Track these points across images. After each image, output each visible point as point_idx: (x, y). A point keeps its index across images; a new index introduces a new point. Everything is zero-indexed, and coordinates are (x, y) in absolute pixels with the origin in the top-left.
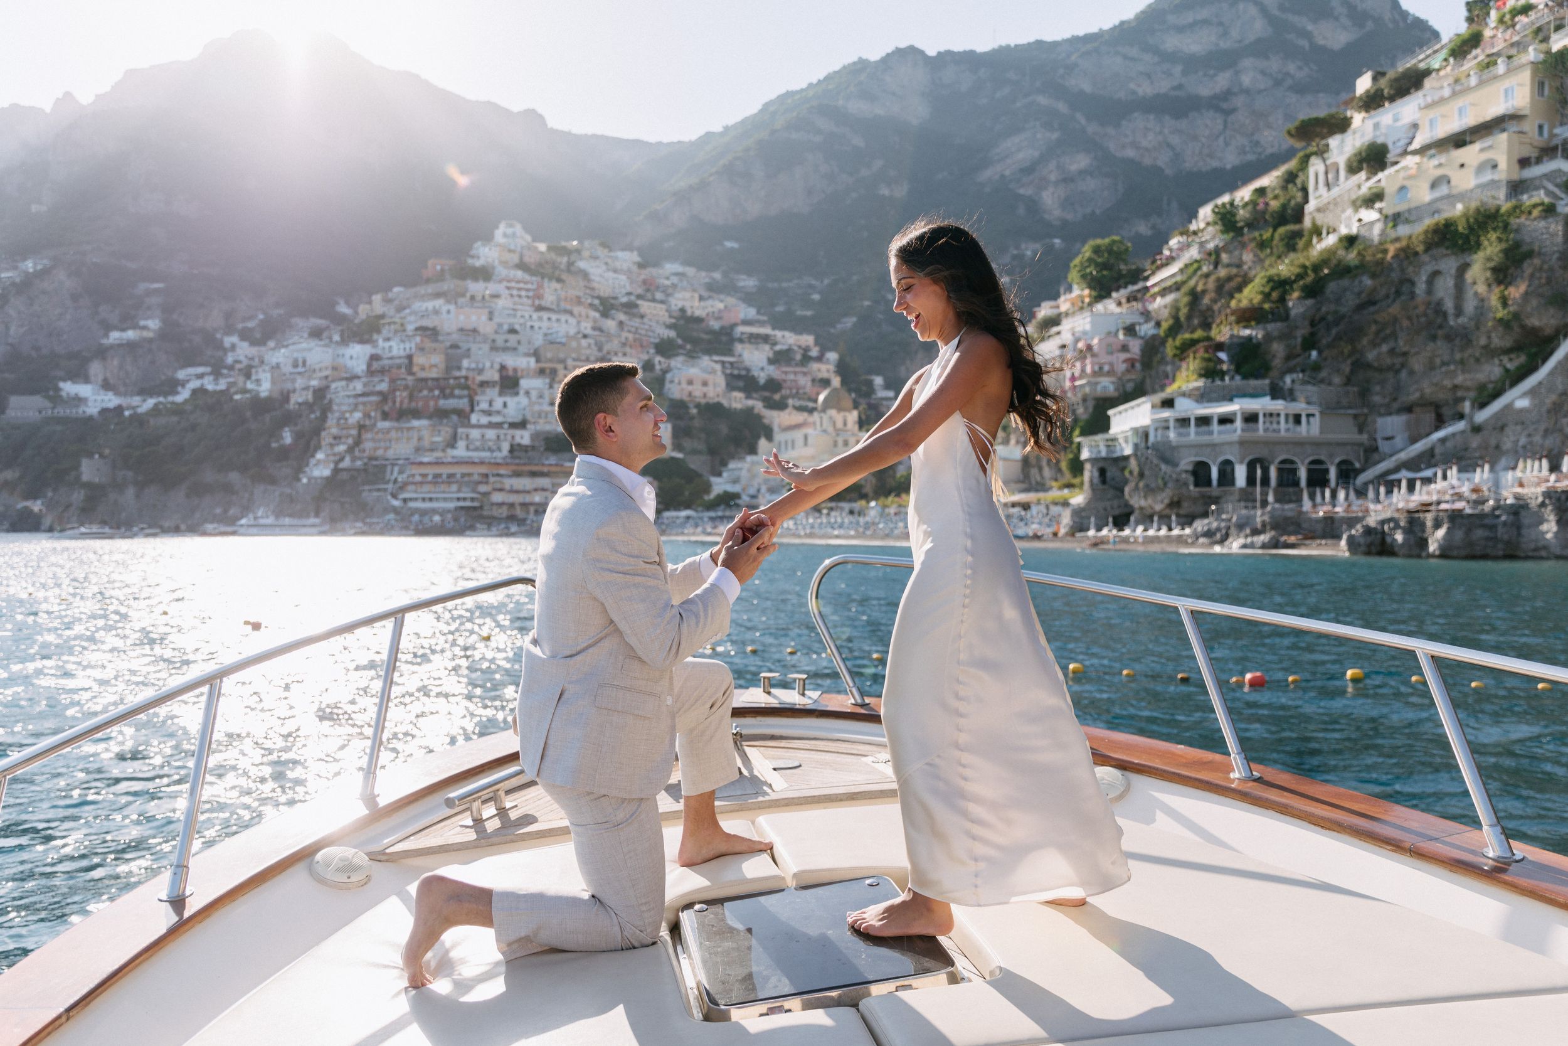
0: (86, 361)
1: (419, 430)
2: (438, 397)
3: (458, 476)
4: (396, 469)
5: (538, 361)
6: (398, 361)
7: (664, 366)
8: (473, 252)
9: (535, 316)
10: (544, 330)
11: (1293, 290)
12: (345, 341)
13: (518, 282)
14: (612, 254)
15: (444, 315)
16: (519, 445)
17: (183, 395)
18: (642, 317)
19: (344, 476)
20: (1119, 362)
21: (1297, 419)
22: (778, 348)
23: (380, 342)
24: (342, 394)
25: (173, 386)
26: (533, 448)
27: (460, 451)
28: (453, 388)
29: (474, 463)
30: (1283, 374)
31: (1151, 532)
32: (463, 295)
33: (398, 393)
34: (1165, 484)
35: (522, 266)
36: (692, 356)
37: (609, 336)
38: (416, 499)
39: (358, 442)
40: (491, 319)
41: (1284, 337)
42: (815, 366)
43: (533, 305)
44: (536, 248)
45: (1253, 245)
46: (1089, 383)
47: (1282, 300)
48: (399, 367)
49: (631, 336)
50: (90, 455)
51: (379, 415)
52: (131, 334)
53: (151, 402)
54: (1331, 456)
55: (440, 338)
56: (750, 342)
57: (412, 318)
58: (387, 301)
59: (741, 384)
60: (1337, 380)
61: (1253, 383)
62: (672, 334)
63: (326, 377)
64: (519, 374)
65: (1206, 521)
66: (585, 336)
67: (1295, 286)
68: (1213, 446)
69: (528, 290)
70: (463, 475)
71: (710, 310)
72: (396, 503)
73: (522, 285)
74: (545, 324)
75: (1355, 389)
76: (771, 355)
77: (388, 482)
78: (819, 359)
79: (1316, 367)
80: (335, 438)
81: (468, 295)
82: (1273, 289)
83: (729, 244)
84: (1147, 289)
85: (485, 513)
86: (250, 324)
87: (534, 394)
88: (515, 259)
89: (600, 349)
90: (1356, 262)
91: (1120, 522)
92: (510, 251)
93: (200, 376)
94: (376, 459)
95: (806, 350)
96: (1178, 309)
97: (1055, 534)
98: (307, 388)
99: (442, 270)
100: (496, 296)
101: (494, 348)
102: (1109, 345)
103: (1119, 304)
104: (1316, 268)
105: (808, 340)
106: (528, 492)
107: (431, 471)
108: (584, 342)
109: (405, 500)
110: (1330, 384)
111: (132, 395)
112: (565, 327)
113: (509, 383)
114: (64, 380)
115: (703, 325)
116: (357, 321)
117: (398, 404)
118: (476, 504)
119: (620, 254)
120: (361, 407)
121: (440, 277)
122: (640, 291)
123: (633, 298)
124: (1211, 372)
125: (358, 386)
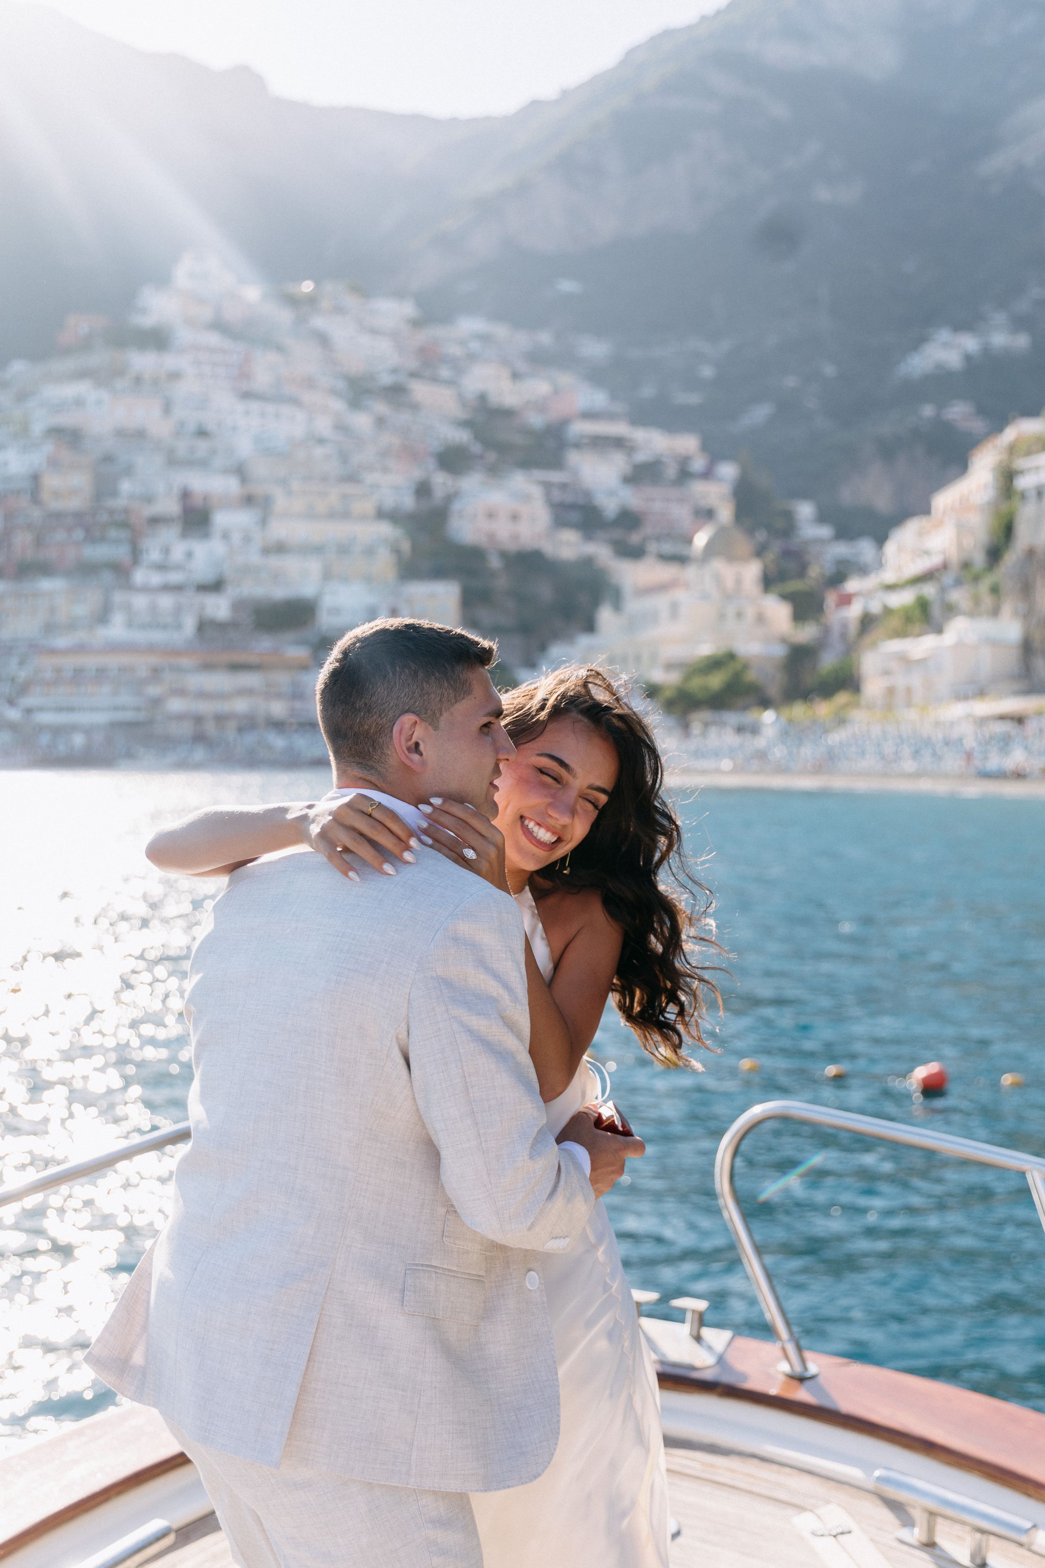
1: (50, 596)
2: (82, 542)
3: (113, 671)
4: (14, 659)
5: (242, 482)
6: (16, 485)
7: (450, 491)
8: (140, 298)
9: (239, 407)
10: (255, 432)
13: (213, 352)
14: (370, 306)
15: (92, 408)
16: (212, 619)
18: (416, 408)
22: (638, 459)
26: (234, 624)
27: (117, 630)
28: (106, 528)
29: (138, 649)
32: (122, 375)
33: (16, 535)
35: (219, 326)
36: (494, 471)
37: (360, 441)
38: (43, 709)
40: (167, 413)
42: (699, 487)
43: (237, 390)
44: (241, 295)
48: (20, 494)
49: (396, 441)
55: (85, 445)
56: (594, 449)
57: (41, 413)
59: (577, 519)
62: (465, 436)
64: (213, 504)
66: (321, 441)
69: (228, 365)
70: (122, 670)
71: (529, 396)
72: (15, 714)
73: (218, 357)
74: (256, 422)
76: (627, 469)
78: (707, 474)
81: (131, 374)
83: (566, 286)
85: (157, 731)
87: (236, 537)
88: (205, 313)
89: (345, 463)
92: (199, 301)
95: (686, 460)
99: (90, 334)
100: (176, 375)
101: (173, 461)
105: (689, 444)
106: (227, 697)
107: (70, 663)
108: (319, 452)
109: (29, 711)
112: (286, 426)
113: (196, 518)
115: (518, 421)
117: (16, 554)
118: (142, 716)
119: (383, 305)
121: (86, 345)
122: (413, 366)
123: (401, 376)
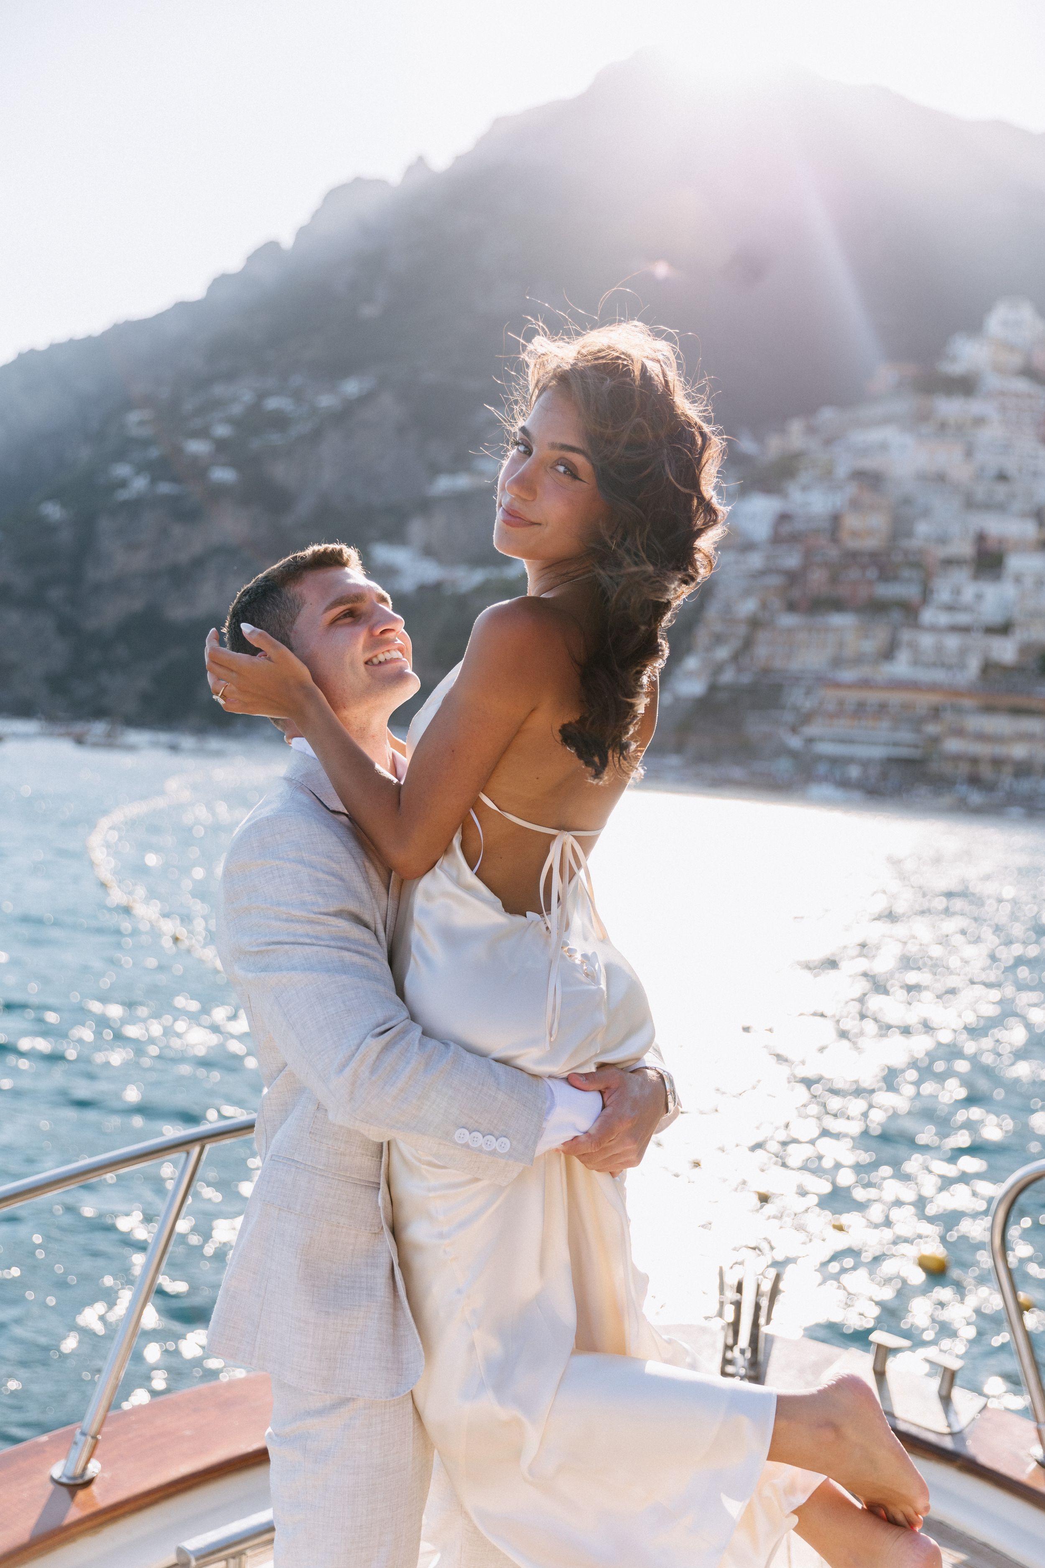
0: (405, 517)
1: (841, 630)
2: (875, 580)
3: (895, 707)
4: (800, 690)
6: (818, 524)
8: (951, 351)
12: (744, 492)
13: (1020, 398)
15: (897, 453)
16: (998, 663)
19: (722, 696)
23: (795, 494)
24: (732, 571)
26: (1020, 669)
27: (901, 667)
28: (899, 568)
29: (921, 687)
32: (930, 421)
33: (814, 573)
35: (1029, 371)
38: (824, 739)
39: (748, 644)
40: (969, 458)
48: (820, 532)
51: (783, 605)
52: (463, 481)
53: (477, 578)
55: (886, 488)
57: (847, 457)
58: (811, 430)
64: (1008, 547)
69: (1033, 410)
70: (903, 706)
72: (795, 742)
73: (1025, 403)
77: (786, 709)
80: (716, 637)
81: (937, 420)
85: (932, 769)
87: (1029, 582)
88: (1016, 360)
92: (1011, 349)
94: (771, 672)
99: (899, 382)
100: (981, 421)
101: (971, 504)
106: (1004, 740)
107: (855, 696)
109: (810, 741)
111: (457, 566)
113: (990, 561)
114: (380, 543)
116: (764, 462)
117: (812, 590)
118: (918, 754)
120: (757, 592)
121: (894, 391)
125: (756, 561)
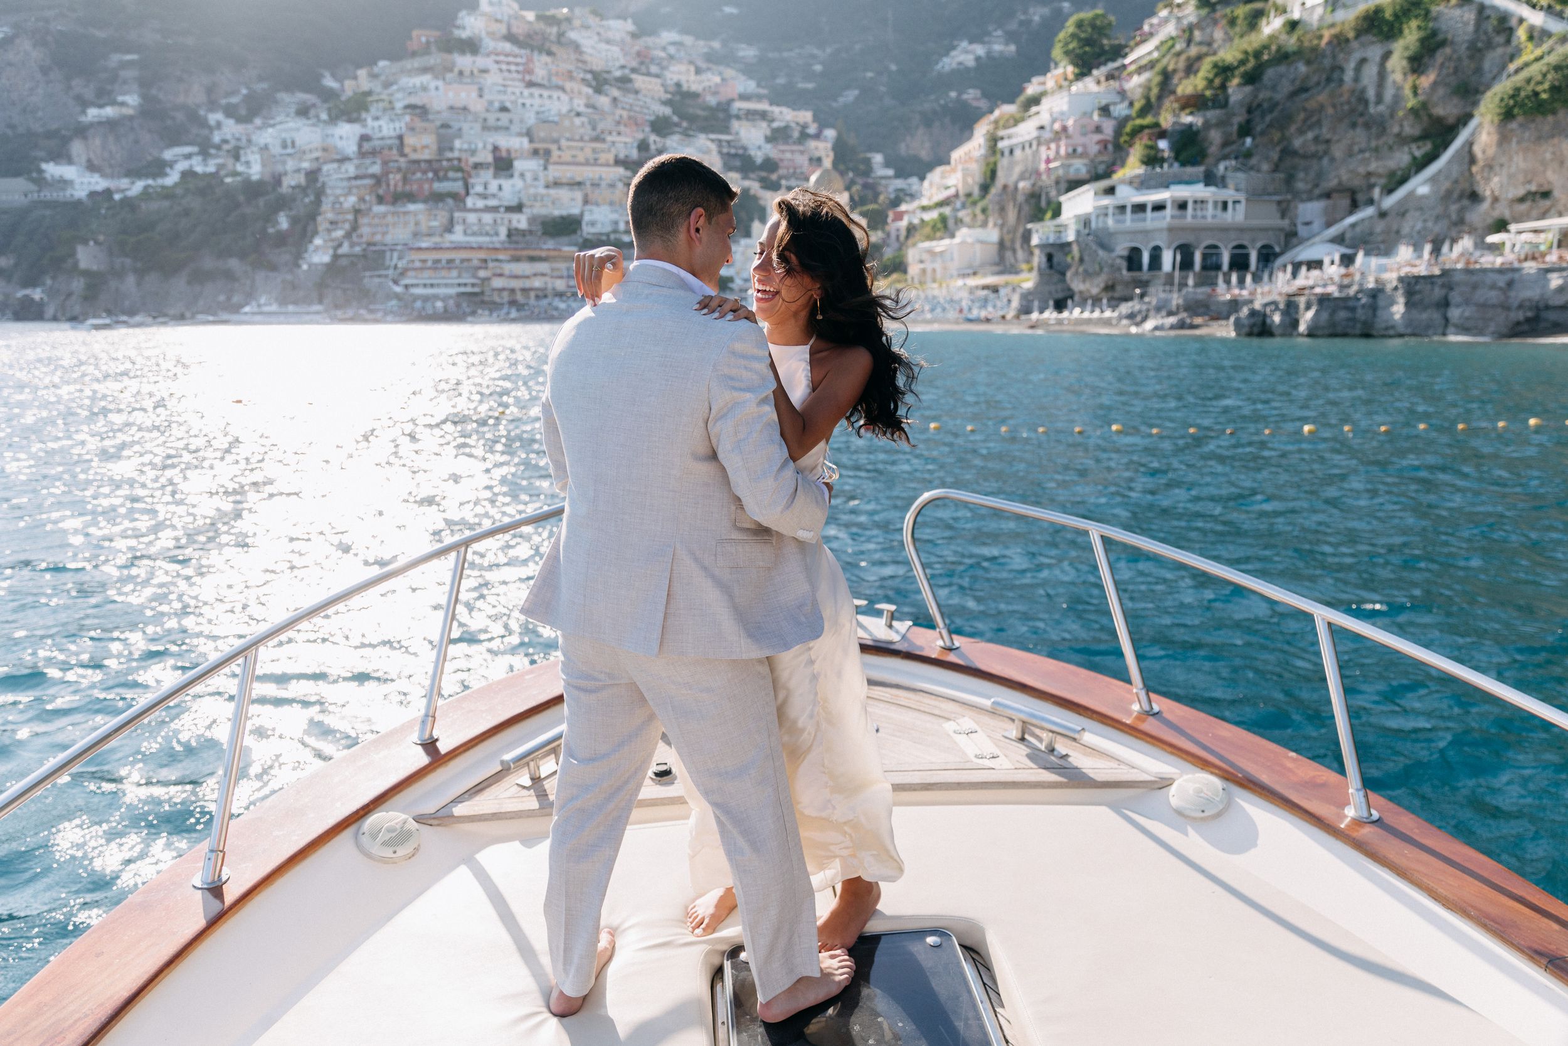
0: (66, 141)
1: (415, 214)
2: (432, 180)
3: (457, 262)
4: (395, 255)
5: (531, 141)
6: (389, 142)
7: (659, 146)
8: (459, 22)
9: (526, 92)
10: (536, 108)
11: (1233, 76)
12: (333, 120)
13: (507, 55)
14: (605, 23)
15: (433, 93)
16: (516, 229)
17: (172, 178)
18: (637, 92)
19: (344, 262)
20: (1092, 144)
21: (1225, 205)
22: (775, 125)
23: (370, 122)
24: (335, 176)
25: (159, 168)
26: (531, 232)
27: (458, 236)
28: (446, 171)
29: (472, 248)
30: (1218, 160)
31: (1086, 315)
32: (451, 70)
33: (391, 176)
34: (1101, 269)
35: (510, 37)
36: (688, 134)
37: (603, 113)
38: (416, 285)
39: (355, 227)
40: (481, 96)
41: (1221, 124)
42: (812, 144)
43: (523, 80)
44: (523, 17)
45: (1224, 22)
46: (1062, 165)
47: (1223, 87)
48: (390, 148)
49: (625, 114)
50: (85, 242)
51: (374, 199)
52: (109, 111)
53: (138, 186)
54: (1253, 241)
55: (431, 117)
56: (748, 119)
57: (399, 95)
58: (373, 76)
59: (738, 163)
60: (1265, 167)
61: (1190, 170)
62: (667, 111)
63: (317, 159)
64: (513, 155)
65: (1130, 304)
66: (578, 114)
67: (1237, 72)
68: (1146, 233)
69: (517, 64)
70: (463, 261)
71: (707, 84)
72: (398, 289)
73: (511, 59)
74: (537, 101)
75: (1282, 176)
76: (768, 133)
77: (388, 268)
78: (817, 136)
79: (1248, 155)
80: (332, 223)
81: (456, 70)
82: (1216, 75)
83: (728, 10)
84: (1124, 67)
85: (486, 298)
86: (234, 100)
87: (528, 176)
88: (502, 29)
89: (594, 129)
90: (1295, 48)
91: (1060, 306)
92: (497, 21)
93: (188, 156)
94: (374, 244)
95: (804, 127)
96: (1149, 89)
97: (1003, 317)
98: (298, 171)
99: (428, 43)
100: (485, 71)
101: (486, 128)
102: (1083, 126)
103: (1098, 82)
104: (1257, 54)
105: (806, 116)
106: (528, 277)
107: (431, 256)
108: (578, 121)
109: (406, 287)
110: (1258, 171)
111: (119, 177)
112: (557, 105)
113: (503, 164)
114: (47, 161)
115: (700, 100)
116: (343, 98)
117: (392, 188)
118: (476, 290)
119: (613, 23)
120: (355, 191)
122: (634, 64)
123: (627, 71)
124: (1152, 160)
125: (350, 169)
